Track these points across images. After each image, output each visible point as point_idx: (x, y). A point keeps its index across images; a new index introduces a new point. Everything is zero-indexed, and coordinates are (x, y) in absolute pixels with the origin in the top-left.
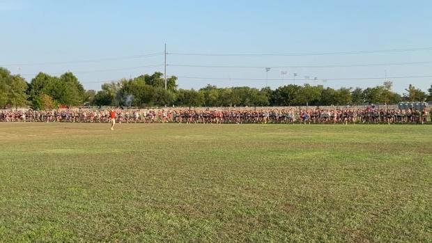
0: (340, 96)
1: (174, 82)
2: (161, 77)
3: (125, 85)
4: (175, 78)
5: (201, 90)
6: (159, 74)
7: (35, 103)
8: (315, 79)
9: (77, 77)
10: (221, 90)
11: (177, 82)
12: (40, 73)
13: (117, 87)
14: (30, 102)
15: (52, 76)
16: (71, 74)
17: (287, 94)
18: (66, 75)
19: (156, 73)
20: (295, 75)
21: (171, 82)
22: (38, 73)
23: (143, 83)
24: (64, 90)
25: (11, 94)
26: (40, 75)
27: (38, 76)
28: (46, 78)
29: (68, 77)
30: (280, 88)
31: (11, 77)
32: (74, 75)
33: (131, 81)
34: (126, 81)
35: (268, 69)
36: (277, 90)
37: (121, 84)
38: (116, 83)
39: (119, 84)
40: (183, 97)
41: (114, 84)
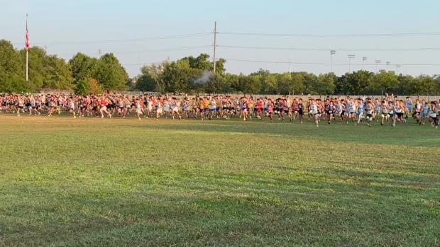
0: (422, 84)
1: (222, 66)
2: (207, 60)
3: (168, 68)
4: (224, 61)
5: (252, 74)
6: (206, 56)
7: (80, 87)
8: (388, 63)
9: (118, 59)
10: (279, 77)
11: (225, 66)
12: (79, 54)
13: (158, 71)
14: (75, 86)
15: (92, 57)
16: (112, 54)
17: (357, 81)
18: (107, 56)
19: (202, 55)
20: (364, 59)
21: (219, 65)
22: (76, 54)
23: (187, 66)
25: (55, 76)
26: (79, 55)
27: (77, 57)
28: (85, 59)
29: (109, 58)
30: (347, 74)
31: (47, 57)
32: (115, 56)
33: (173, 64)
34: (168, 64)
35: (333, 52)
36: (343, 77)
37: (162, 67)
38: (157, 66)
39: (160, 68)
40: (238, 83)
41: (154, 67)
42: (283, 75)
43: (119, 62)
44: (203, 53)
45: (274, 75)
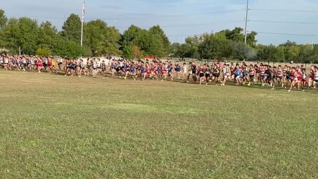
1: (254, 38)
2: (241, 32)
3: (207, 39)
4: (255, 34)
5: (280, 45)
6: (239, 30)
7: (125, 52)
9: (163, 30)
10: (302, 47)
11: (256, 38)
12: (132, 26)
14: (121, 52)
16: (158, 27)
18: (154, 28)
19: (236, 28)
21: (251, 37)
22: (130, 26)
23: (224, 38)
24: (151, 42)
25: (104, 43)
27: (130, 28)
28: (137, 30)
29: (156, 30)
31: (107, 28)
32: (161, 28)
33: (212, 36)
34: (208, 35)
37: (203, 38)
38: (199, 37)
39: (201, 38)
40: (263, 52)
41: (197, 38)
42: (305, 46)
43: (164, 33)
44: (238, 27)
45: (299, 46)
